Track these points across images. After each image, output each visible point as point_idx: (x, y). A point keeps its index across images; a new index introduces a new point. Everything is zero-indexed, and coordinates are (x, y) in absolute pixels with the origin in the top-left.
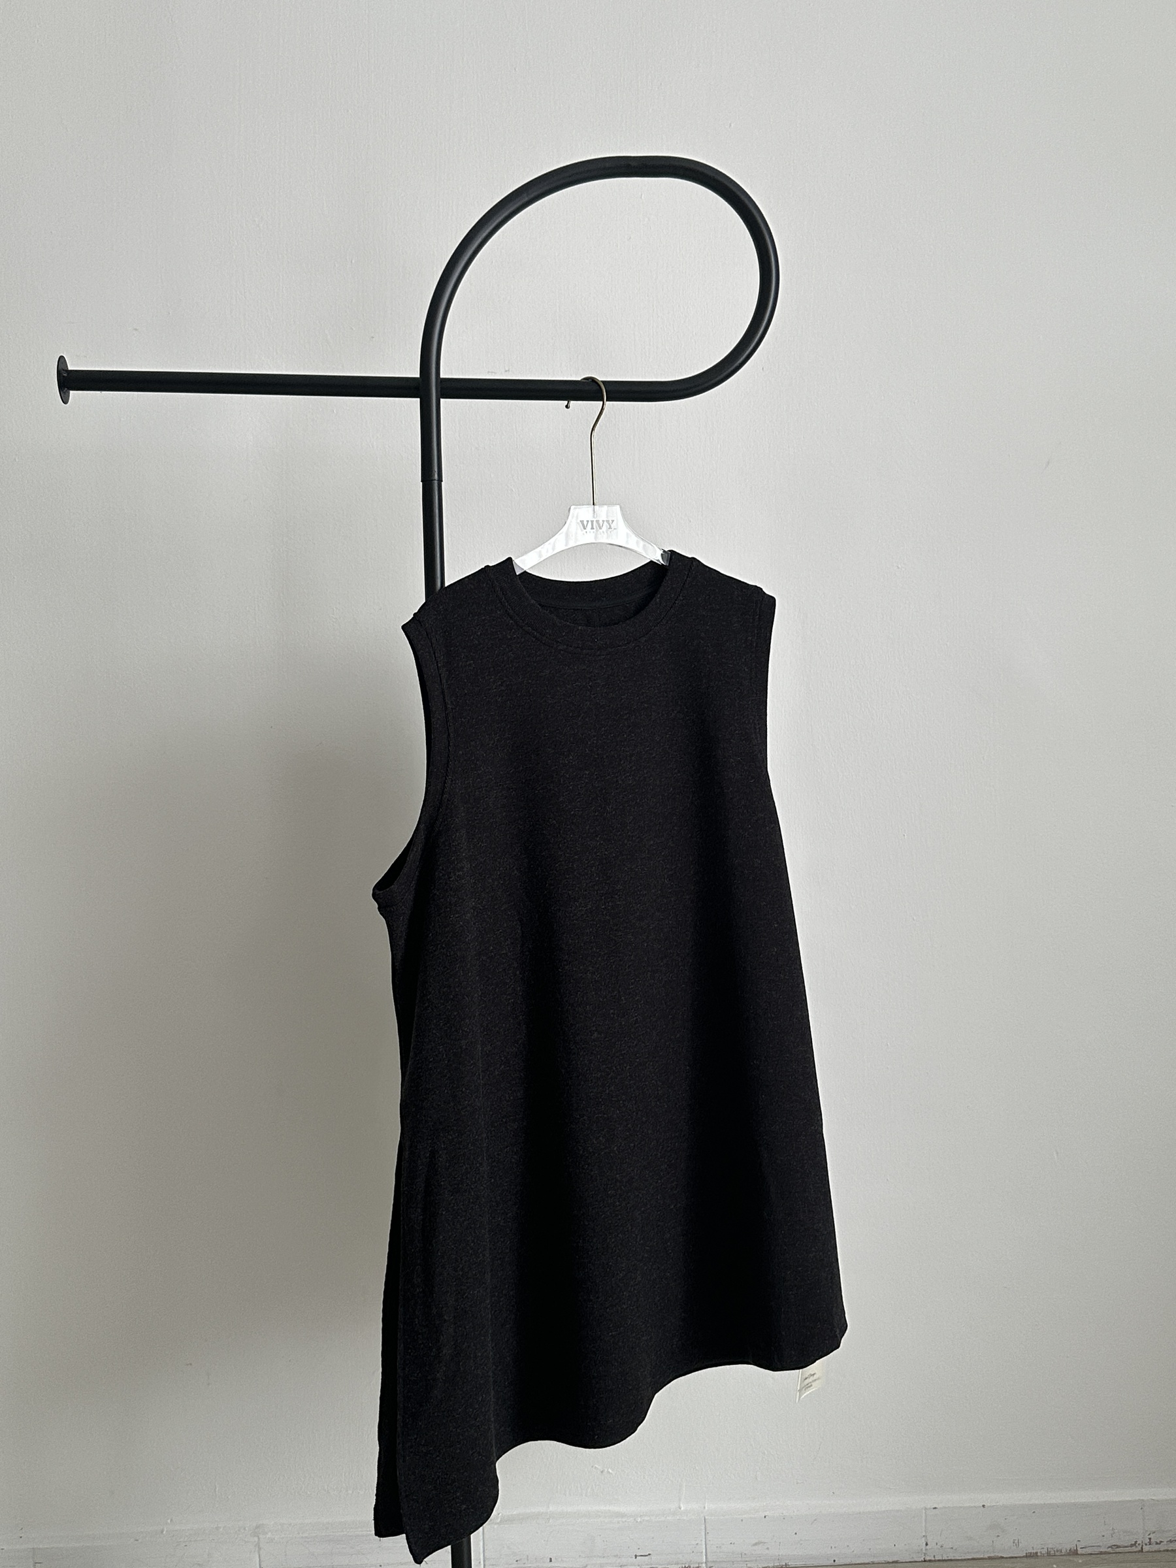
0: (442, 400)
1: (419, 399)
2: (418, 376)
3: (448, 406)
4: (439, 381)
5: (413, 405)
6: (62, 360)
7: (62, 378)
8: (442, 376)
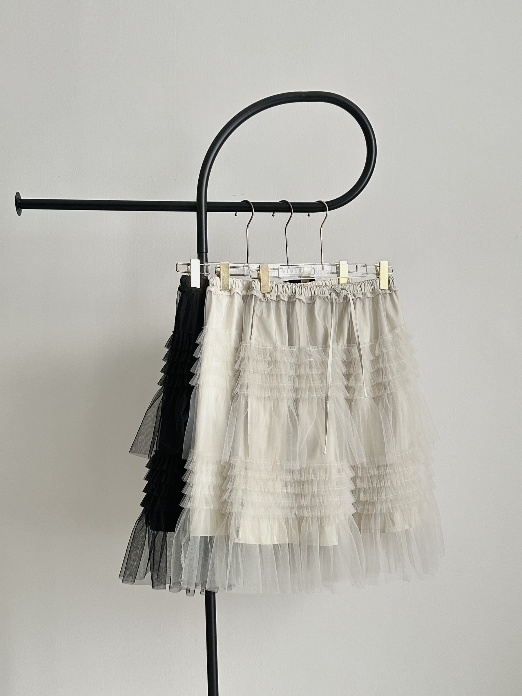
0: (207, 212)
1: (196, 212)
2: (196, 201)
3: (210, 215)
4: (206, 203)
5: (194, 215)
6: (18, 194)
7: (17, 203)
8: (207, 201)
